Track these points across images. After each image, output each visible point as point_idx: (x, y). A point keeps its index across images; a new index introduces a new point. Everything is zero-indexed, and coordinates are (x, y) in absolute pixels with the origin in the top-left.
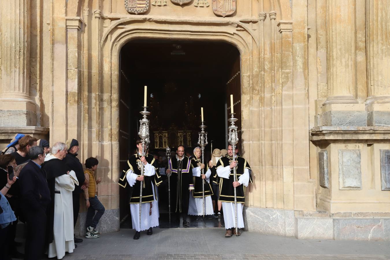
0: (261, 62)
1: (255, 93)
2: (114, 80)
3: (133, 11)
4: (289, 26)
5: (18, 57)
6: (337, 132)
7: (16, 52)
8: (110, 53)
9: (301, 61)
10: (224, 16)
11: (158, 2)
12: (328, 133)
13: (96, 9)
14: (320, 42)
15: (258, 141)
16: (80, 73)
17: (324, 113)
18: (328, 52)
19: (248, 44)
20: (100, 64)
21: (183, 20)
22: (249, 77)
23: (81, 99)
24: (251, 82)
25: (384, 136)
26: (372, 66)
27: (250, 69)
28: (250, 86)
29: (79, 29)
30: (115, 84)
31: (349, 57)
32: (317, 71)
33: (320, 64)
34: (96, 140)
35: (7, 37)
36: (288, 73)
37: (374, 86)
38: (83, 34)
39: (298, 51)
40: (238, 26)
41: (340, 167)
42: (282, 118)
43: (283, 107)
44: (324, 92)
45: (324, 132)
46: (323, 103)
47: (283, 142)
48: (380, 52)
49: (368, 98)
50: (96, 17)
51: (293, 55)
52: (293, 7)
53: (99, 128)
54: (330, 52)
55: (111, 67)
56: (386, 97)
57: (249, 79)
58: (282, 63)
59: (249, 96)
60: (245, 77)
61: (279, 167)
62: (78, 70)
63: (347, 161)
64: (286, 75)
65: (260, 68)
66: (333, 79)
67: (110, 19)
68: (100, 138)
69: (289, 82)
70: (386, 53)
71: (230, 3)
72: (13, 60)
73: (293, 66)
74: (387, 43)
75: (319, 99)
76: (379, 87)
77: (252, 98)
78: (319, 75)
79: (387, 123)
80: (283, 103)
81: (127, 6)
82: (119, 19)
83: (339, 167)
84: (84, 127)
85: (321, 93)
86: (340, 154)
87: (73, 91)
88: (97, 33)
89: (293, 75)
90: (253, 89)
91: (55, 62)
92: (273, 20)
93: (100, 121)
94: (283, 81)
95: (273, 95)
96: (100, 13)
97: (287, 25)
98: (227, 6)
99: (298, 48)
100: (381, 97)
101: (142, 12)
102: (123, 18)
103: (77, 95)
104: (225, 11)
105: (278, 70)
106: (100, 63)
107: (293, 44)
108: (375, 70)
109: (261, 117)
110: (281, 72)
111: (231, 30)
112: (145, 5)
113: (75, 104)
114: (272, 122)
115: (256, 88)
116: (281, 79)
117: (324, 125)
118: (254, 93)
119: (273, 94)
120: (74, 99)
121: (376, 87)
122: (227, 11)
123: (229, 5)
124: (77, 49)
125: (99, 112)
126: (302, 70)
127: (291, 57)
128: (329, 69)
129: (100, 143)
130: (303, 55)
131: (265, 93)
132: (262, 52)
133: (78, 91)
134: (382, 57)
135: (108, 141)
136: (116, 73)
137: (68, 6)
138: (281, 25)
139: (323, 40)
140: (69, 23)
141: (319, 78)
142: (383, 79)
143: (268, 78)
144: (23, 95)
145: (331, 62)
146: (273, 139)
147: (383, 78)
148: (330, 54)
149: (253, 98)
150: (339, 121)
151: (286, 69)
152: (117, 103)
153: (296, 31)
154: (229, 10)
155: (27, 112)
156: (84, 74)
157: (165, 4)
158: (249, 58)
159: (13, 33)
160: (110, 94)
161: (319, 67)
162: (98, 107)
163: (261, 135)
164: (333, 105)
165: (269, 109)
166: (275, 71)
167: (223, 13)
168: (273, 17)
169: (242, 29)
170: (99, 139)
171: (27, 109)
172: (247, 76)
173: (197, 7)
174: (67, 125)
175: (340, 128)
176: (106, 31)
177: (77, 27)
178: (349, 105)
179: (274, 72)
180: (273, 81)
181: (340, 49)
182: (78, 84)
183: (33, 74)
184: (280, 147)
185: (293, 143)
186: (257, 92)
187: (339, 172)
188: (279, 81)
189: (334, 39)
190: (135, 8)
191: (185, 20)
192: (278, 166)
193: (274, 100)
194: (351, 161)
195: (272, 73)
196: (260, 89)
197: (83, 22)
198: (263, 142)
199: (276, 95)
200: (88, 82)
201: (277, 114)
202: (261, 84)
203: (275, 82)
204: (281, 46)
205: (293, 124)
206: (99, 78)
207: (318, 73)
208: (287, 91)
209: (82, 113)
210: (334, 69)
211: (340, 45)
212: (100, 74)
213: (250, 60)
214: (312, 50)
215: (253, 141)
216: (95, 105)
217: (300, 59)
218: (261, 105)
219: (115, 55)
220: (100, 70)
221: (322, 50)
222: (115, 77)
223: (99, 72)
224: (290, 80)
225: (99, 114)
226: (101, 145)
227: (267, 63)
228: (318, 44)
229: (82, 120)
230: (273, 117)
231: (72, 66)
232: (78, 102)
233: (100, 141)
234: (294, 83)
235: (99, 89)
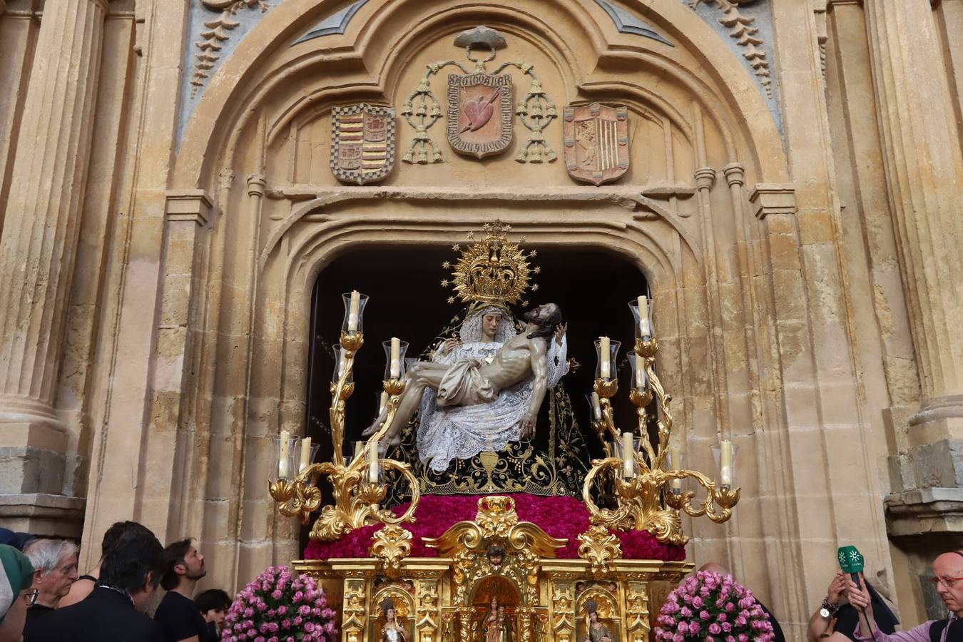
0: (712, 302)
1: (698, 391)
2: (293, 361)
3: (352, 177)
4: (785, 200)
5: (30, 301)
7: (27, 287)
8: (284, 288)
9: (833, 294)
10: (598, 183)
11: (420, 154)
12: (955, 511)
13: (254, 172)
14: (876, 246)
15: (720, 537)
16: (193, 339)
17: (920, 449)
18: (909, 270)
19: (669, 255)
20: (254, 316)
21: (487, 195)
22: (679, 347)
23: (190, 413)
24: (685, 359)
27: (678, 325)
28: (684, 372)
29: (200, 220)
30: (296, 372)
32: (879, 326)
33: (884, 304)
34: (228, 535)
35: (9, 249)
36: (795, 329)
38: (212, 236)
39: (819, 264)
40: (640, 207)
42: (790, 464)
43: (791, 429)
44: (907, 384)
45: (941, 507)
46: (912, 417)
47: (802, 540)
50: (251, 194)
51: (803, 276)
52: (791, 148)
53: (239, 499)
54: (913, 269)
55: (285, 324)
57: (677, 351)
58: (773, 300)
60: (667, 346)
62: (189, 330)
64: (791, 335)
65: (709, 320)
66: (935, 345)
67: (289, 197)
68: (240, 529)
69: (801, 354)
71: (614, 149)
72: (16, 308)
73: (808, 309)
75: (896, 406)
77: (688, 406)
78: (886, 336)
80: (788, 416)
81: (336, 164)
82: (314, 197)
84: (193, 497)
85: (899, 388)
87: (169, 389)
88: (252, 233)
89: (811, 332)
90: (693, 379)
91: (125, 310)
92: (736, 187)
93: (243, 476)
94: (782, 351)
95: (756, 395)
96: (263, 184)
97: (778, 197)
98: (605, 158)
99: (818, 257)
101: (375, 177)
102: (324, 194)
103: (179, 401)
104: (601, 170)
105: (763, 322)
106: (254, 312)
107: (801, 245)
110: (774, 327)
111: (621, 218)
112: (383, 162)
113: (171, 428)
114: (757, 476)
115: (701, 377)
116: (774, 346)
117: (926, 485)
118: (696, 391)
119: (755, 391)
120: (170, 412)
122: (606, 169)
123: (610, 154)
124: (190, 274)
125: (242, 451)
126: (837, 320)
127: (799, 284)
128: (917, 316)
129: (239, 543)
130: (837, 275)
131: (730, 389)
132: (710, 274)
133: (182, 389)
135: (263, 538)
136: (298, 340)
137: (178, 165)
138: (762, 197)
139: (882, 238)
140: (175, 207)
141: (888, 344)
143: (735, 347)
144: (29, 403)
145: (922, 295)
146: (767, 529)
148: (914, 273)
149: (695, 405)
151: (787, 318)
152: (299, 425)
153: (807, 210)
154: (610, 166)
155: (29, 451)
156: (206, 341)
157: (437, 156)
158: (674, 294)
159: (27, 238)
160: (278, 400)
161: (883, 315)
162: (239, 436)
164: (950, 423)
165: (746, 436)
166: (756, 325)
167: (595, 175)
168: (737, 177)
169: (650, 214)
170: (236, 531)
171: (29, 443)
172: (672, 344)
173: (523, 162)
174: (140, 490)
176: (276, 229)
177: (196, 217)
179: (751, 327)
180: (750, 353)
181: (946, 259)
182: (185, 370)
183: (73, 348)
184: (792, 556)
186: (704, 386)
188: (769, 352)
189: (922, 232)
190: (358, 168)
191: (492, 195)
192: (791, 620)
193: (759, 409)
195: (745, 330)
196: (712, 378)
197: (214, 204)
198: (735, 539)
199: (765, 395)
200: (217, 363)
201: (772, 452)
202: (714, 363)
203: (757, 357)
204: (765, 255)
205: (828, 480)
206: (248, 352)
207: (880, 329)
208: (798, 381)
209: (191, 455)
210: (934, 317)
211: (944, 246)
212: (252, 343)
213: (679, 297)
214: (857, 268)
215: (702, 538)
216: (233, 431)
217: (829, 288)
218: (719, 426)
219: (298, 292)
220: (254, 332)
221: (884, 267)
222: (296, 352)
223: (250, 337)
224: (803, 349)
225: (242, 455)
226: (242, 549)
227: (727, 303)
228: (872, 252)
229: (189, 474)
230: (761, 459)
231: (173, 320)
232: (180, 422)
233: (239, 538)
234: (816, 357)
235: (247, 383)
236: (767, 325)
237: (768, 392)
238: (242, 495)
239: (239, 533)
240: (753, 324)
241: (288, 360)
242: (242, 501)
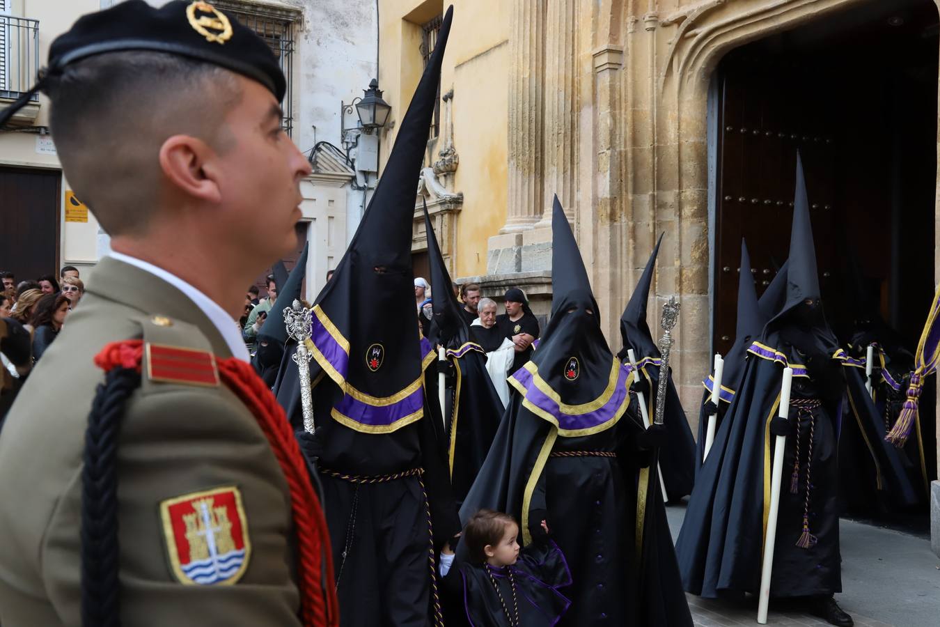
2: (687, 158)
5: (556, 146)
7: (555, 136)
8: (677, 100)
16: (619, 157)
50: (647, 31)
55: (679, 130)
62: (612, 152)
67: (676, 22)
72: (551, 152)
84: (628, 267)
87: (604, 196)
102: (689, 12)
103: (609, 204)
113: (607, 222)
120: (607, 212)
124: (609, 110)
125: (654, 231)
129: (657, 297)
133: (610, 194)
135: (674, 294)
136: (690, 140)
137: (598, 27)
140: (598, 61)
152: (695, 208)
156: (627, 156)
160: (678, 191)
162: (651, 222)
174: (595, 264)
176: (668, 51)
177: (607, 66)
197: (623, 50)
200: (634, 171)
206: (654, 160)
219: (689, 101)
220: (658, 141)
222: (689, 150)
223: (654, 147)
226: (659, 301)
229: (625, 252)
231: (604, 147)
232: (612, 217)
233: (657, 294)
235: (654, 183)
239: (656, 290)
241: (683, 158)
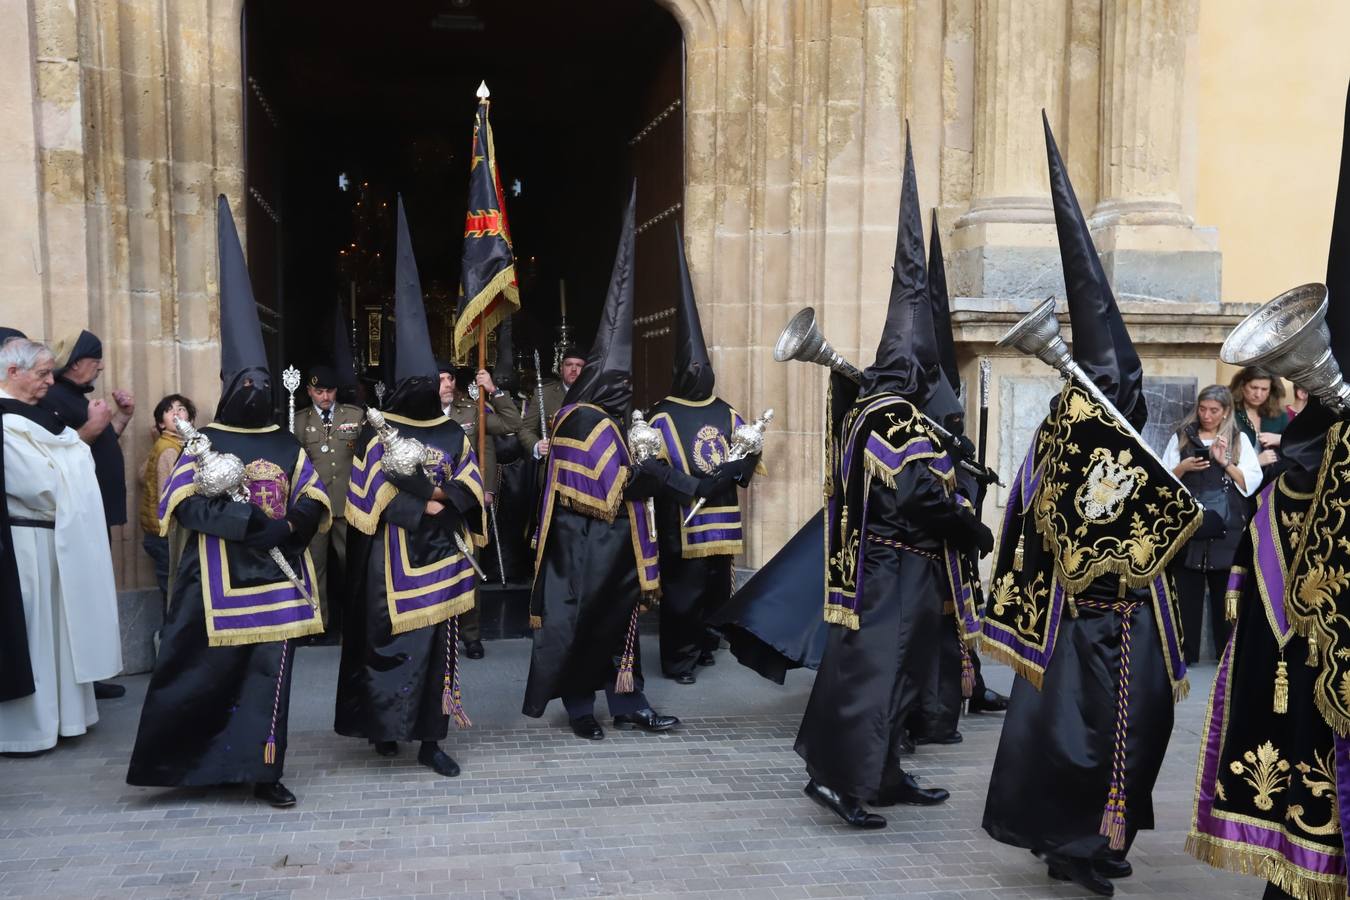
0: (758, 71)
1: (733, 179)
2: (225, 114)
6: (1001, 317)
8: (205, 10)
9: (893, 72)
12: (973, 321)
14: (954, 8)
15: (741, 346)
16: (89, 79)
17: (958, 255)
18: (982, 45)
20: (167, 49)
22: (715, 123)
23: (97, 179)
25: (1143, 332)
26: (1116, 98)
27: (716, 95)
28: (718, 154)
30: (231, 130)
31: (1046, 64)
32: (943, 109)
33: (952, 84)
34: (163, 333)
36: (846, 113)
37: (1119, 164)
39: (883, 33)
41: (1004, 433)
42: (822, 268)
43: (829, 230)
44: (961, 181)
46: (958, 219)
48: (1144, 50)
49: (1100, 206)
51: (864, 46)
53: (173, 291)
54: (987, 43)
55: (210, 63)
56: (1155, 205)
57: (713, 128)
58: (828, 74)
59: (711, 187)
60: (701, 121)
61: (809, 432)
62: (82, 67)
63: (1027, 414)
64: (842, 119)
65: (752, 92)
66: (993, 140)
68: (177, 327)
69: (849, 143)
70: (1162, 55)
73: (864, 89)
74: (1169, 22)
75: (945, 205)
76: (1135, 170)
77: (720, 197)
78: (948, 122)
79: (1153, 291)
80: (828, 214)
83: (999, 433)
84: (115, 287)
85: (953, 185)
86: (1005, 392)
87: (67, 147)
89: (864, 117)
90: (730, 164)
93: (175, 263)
94: (829, 139)
95: (796, 188)
99: (883, 24)
100: (1140, 204)
103: (82, 165)
105: (813, 101)
106: (166, 44)
107: (867, 7)
108: (1126, 114)
109: (751, 262)
110: (824, 109)
113: (76, 199)
114: (788, 280)
115: (737, 162)
116: (822, 131)
117: (958, 293)
118: (730, 179)
119: (796, 184)
120: (72, 178)
121: (1125, 170)
125: (171, 231)
126: (894, 104)
127: (859, 55)
128: (982, 103)
129: (178, 344)
130: (901, 49)
131: (768, 179)
132: (760, 32)
133: (83, 147)
134: (1151, 70)
135: (207, 339)
136: (230, 86)
141: (949, 132)
142: (1150, 146)
143: (779, 129)
145: (990, 77)
147: (1150, 140)
148: (986, 50)
149: (728, 195)
150: (1006, 282)
151: (840, 98)
156: (105, 83)
158: (714, 54)
160: (210, 167)
161: (949, 96)
162: (165, 213)
163: (750, 326)
164: (989, 228)
165: (781, 234)
166: (805, 103)
170: (173, 329)
172: (707, 118)
174: (46, 275)
175: (1009, 303)
178: (1040, 229)
179: (799, 106)
180: (796, 138)
181: (1021, 36)
182: (85, 122)
185: (858, 352)
186: (739, 174)
187: (999, 449)
188: (816, 137)
192: (804, 430)
193: (797, 206)
194: (1037, 414)
195: (793, 109)
196: (749, 165)
198: (757, 348)
199: (806, 189)
200: (124, 114)
201: (806, 253)
202: (754, 147)
203: (802, 143)
204: (825, 14)
205: (859, 287)
206: (165, 101)
207: (943, 114)
208: (843, 174)
209: (105, 234)
210: (998, 105)
211: (1022, 19)
212: (168, 89)
213: (720, 59)
214: (929, 35)
215: (722, 346)
216: (156, 204)
217: (889, 64)
218: (752, 221)
219: (224, 19)
220: (170, 72)
221: (959, 35)
222: (227, 102)
223: (166, 80)
224: (853, 136)
225: (171, 237)
226: (182, 351)
227: (776, 72)
228: (950, 15)
229: (106, 259)
230: (794, 262)
231: (57, 51)
232: (86, 191)
233: (177, 338)
234: (866, 149)
235: (167, 144)
236: (818, 104)
237: (809, 186)
238: (176, 286)
239: (177, 332)
240: (802, 103)
241: (219, 114)
242: (176, 293)
